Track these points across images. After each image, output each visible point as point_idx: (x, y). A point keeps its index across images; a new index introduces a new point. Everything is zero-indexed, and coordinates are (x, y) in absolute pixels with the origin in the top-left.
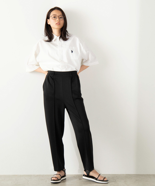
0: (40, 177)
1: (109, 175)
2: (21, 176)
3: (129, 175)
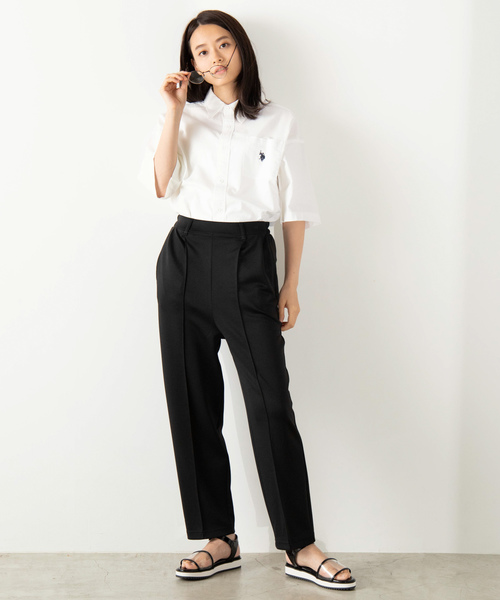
0: (146, 561)
1: (371, 555)
2: (83, 557)
3: (434, 555)
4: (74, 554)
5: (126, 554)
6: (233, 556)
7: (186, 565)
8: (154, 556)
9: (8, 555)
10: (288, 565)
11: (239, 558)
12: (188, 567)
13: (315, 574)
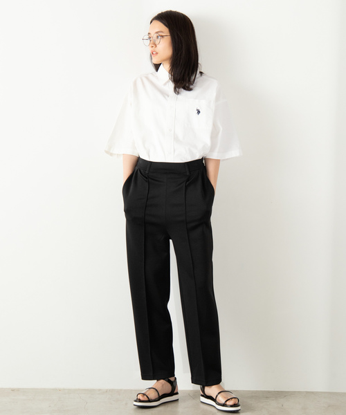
0: (113, 395)
2: (69, 391)
4: (64, 389)
5: (100, 390)
6: (173, 392)
7: (140, 397)
8: (119, 392)
9: (18, 390)
10: (202, 396)
11: (177, 393)
12: (142, 398)
13: (214, 400)
